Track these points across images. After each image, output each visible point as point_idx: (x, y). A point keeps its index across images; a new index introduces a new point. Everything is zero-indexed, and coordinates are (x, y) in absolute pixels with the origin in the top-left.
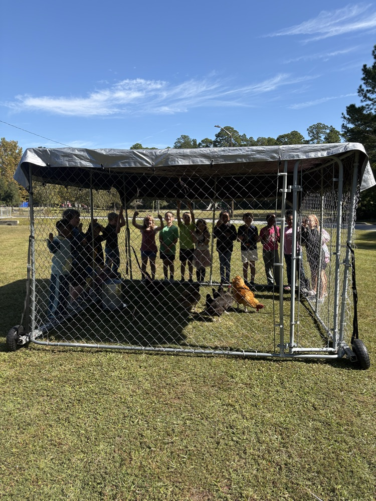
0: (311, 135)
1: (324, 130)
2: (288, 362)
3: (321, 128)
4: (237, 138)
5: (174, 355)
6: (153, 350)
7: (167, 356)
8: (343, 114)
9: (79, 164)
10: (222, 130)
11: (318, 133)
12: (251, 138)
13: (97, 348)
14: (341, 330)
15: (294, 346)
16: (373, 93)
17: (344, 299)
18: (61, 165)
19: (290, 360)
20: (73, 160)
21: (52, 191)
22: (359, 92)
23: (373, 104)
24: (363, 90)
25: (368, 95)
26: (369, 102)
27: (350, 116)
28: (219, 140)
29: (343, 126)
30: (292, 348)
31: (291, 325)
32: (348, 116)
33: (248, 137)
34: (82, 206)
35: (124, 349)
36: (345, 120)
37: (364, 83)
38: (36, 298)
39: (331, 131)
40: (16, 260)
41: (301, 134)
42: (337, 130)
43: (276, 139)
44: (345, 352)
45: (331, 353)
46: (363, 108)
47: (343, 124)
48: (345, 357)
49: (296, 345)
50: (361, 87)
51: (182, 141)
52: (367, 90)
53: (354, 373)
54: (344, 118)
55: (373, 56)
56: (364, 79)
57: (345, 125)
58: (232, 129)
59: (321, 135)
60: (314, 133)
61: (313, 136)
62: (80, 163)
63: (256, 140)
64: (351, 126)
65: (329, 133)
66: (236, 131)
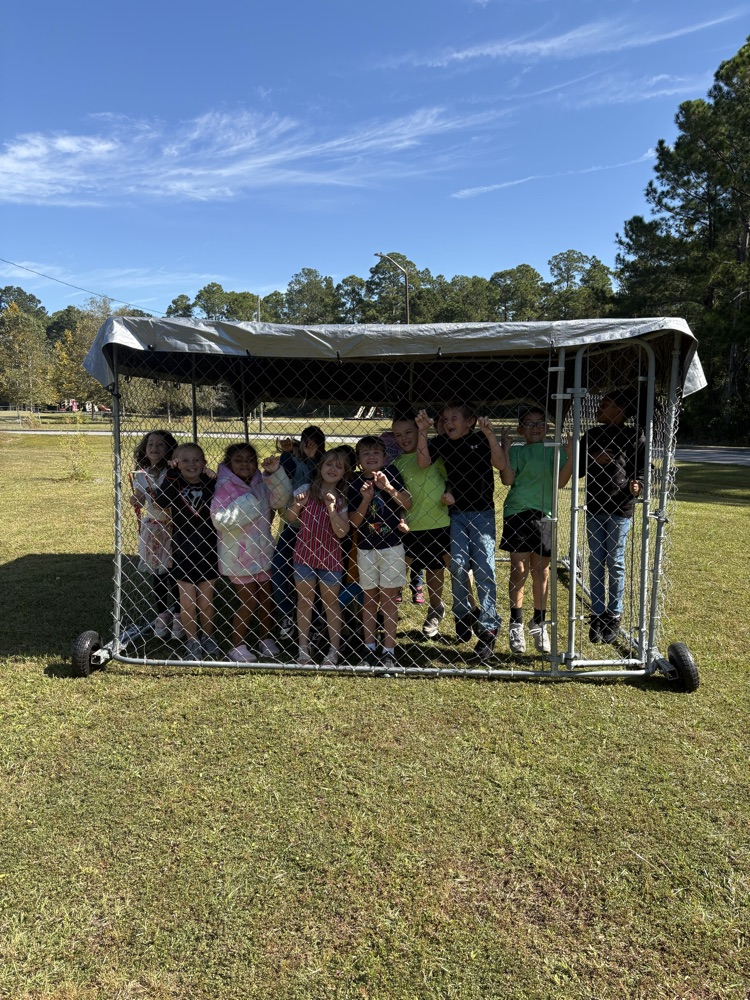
0: (555, 273)
1: (580, 265)
2: (566, 683)
3: (575, 260)
4: (412, 277)
5: (370, 676)
6: (334, 670)
7: (359, 680)
8: (617, 235)
9: (207, 348)
10: (384, 259)
11: (568, 270)
12: (440, 276)
13: (235, 667)
14: (651, 627)
15: (576, 657)
16: (673, 198)
17: (655, 577)
18: (176, 348)
19: (568, 681)
20: (196, 342)
21: (139, 390)
22: (647, 195)
23: (673, 217)
24: (655, 191)
25: (665, 200)
26: (667, 215)
27: (631, 239)
28: (377, 280)
29: (619, 259)
30: (572, 660)
31: (571, 622)
32: (627, 240)
33: (434, 275)
34: (100, 409)
35: (283, 668)
36: (622, 246)
37: (658, 178)
38: (122, 581)
39: (594, 266)
40: (11, 518)
41: (537, 270)
42: (605, 265)
43: (488, 279)
44: (657, 665)
45: (636, 667)
46: (655, 225)
47: (619, 255)
48: (657, 673)
49: (578, 655)
50: (651, 184)
51: (304, 280)
52: (663, 193)
53: (676, 698)
54: (621, 242)
55: (677, 125)
56: (657, 169)
57: (621, 257)
58: (404, 258)
59: (575, 273)
60: (561, 269)
61: (560, 275)
62: (210, 346)
63: (449, 281)
64: (631, 258)
65: (590, 271)
66: (410, 263)
